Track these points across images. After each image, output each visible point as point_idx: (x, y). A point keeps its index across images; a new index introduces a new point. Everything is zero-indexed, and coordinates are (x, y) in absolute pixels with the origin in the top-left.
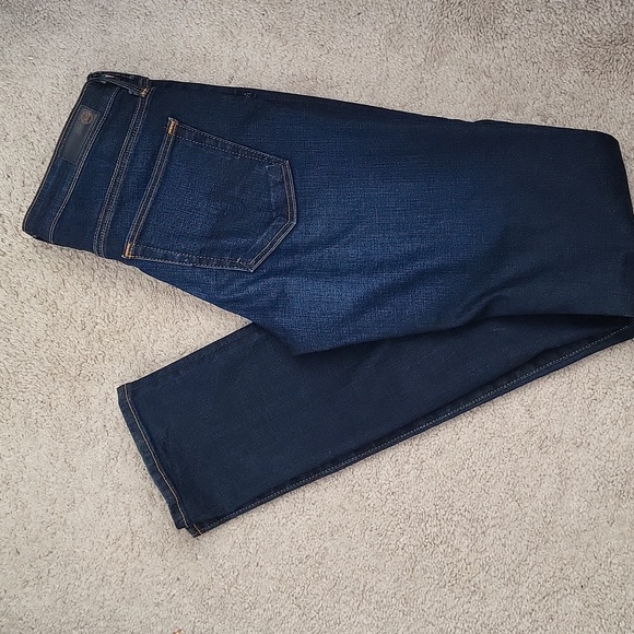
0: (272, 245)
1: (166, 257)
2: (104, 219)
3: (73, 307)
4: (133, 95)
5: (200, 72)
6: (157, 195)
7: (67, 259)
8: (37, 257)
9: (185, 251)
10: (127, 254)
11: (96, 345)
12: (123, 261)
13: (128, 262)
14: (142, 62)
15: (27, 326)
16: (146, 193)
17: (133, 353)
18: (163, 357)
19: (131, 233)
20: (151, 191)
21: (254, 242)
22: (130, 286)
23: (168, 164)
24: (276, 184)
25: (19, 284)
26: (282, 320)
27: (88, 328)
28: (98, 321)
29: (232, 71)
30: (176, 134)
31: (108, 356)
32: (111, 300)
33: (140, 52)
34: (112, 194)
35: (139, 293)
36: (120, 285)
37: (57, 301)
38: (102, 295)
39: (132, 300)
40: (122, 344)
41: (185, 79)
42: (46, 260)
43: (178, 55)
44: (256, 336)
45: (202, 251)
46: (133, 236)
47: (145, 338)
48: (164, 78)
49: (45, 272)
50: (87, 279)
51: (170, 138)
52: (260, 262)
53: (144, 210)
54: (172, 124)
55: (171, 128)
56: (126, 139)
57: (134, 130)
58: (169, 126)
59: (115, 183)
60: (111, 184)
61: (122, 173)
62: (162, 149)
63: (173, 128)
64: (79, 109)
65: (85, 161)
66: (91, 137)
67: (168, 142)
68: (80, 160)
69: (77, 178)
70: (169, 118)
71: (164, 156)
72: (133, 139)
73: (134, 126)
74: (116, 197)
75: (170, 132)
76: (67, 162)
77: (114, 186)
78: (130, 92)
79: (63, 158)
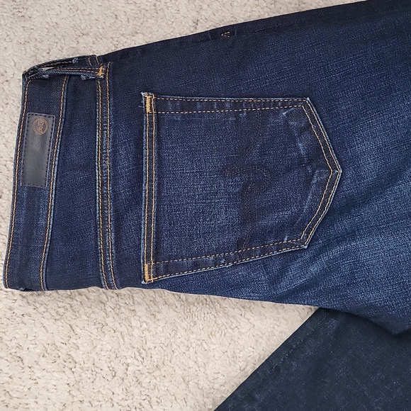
0: (323, 208)
1: (196, 265)
2: (105, 245)
3: (93, 355)
4: (88, 80)
5: (155, 28)
6: (159, 192)
7: (68, 300)
8: (30, 310)
9: (218, 251)
10: (148, 277)
11: (136, 391)
12: (144, 287)
13: (151, 286)
14: (81, 40)
15: (45, 393)
16: (145, 195)
17: (183, 386)
18: (221, 380)
19: (144, 250)
20: (150, 190)
21: (301, 211)
22: (154, 308)
23: (159, 149)
24: (301, 131)
25: (19, 346)
26: (368, 297)
27: (120, 374)
28: (129, 361)
29: (194, 14)
30: (157, 110)
31: (154, 400)
32: (136, 332)
33: (74, 27)
34: (103, 210)
35: (167, 313)
36: (141, 311)
37: (71, 353)
38: (123, 329)
39: (161, 323)
40: (167, 380)
41: (140, 41)
42: (42, 309)
43: (122, 16)
44: (333, 323)
45: (239, 244)
46: (148, 254)
47: (191, 364)
48: (113, 49)
49: (46, 323)
50: (100, 316)
51: (151, 117)
52: (312, 233)
53: (149, 217)
54: (148, 100)
55: (148, 105)
56: (97, 137)
57: (104, 122)
58: (145, 103)
59: (103, 194)
60: (98, 198)
61: (107, 179)
62: (146, 134)
63: (151, 105)
64: (27, 119)
65: (56, 181)
66: (53, 148)
67: (151, 123)
68: (50, 181)
69: (53, 204)
70: (142, 94)
71: (151, 142)
72: (107, 133)
73: (102, 117)
74: (110, 213)
75: (148, 110)
76: (34, 189)
77: (103, 199)
78: (84, 78)
79: (27, 185)
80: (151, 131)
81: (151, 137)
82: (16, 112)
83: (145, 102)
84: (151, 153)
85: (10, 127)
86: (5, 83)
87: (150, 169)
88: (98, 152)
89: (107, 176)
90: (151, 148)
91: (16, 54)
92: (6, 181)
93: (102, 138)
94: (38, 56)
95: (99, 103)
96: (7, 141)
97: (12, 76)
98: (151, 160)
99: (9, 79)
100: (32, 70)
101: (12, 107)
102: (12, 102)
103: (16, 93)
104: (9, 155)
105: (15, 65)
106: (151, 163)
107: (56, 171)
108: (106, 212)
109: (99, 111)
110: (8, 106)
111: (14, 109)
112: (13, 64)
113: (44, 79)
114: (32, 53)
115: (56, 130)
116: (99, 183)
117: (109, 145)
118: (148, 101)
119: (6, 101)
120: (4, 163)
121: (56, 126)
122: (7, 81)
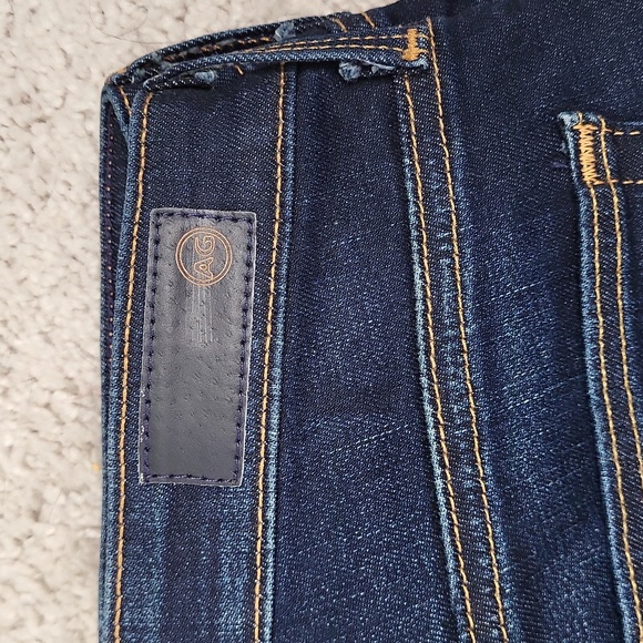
16: (612, 483)
55: (587, 158)
56: (418, 282)
57: (438, 226)
58: (578, 152)
59: (461, 495)
60: (444, 511)
61: (468, 437)
62: (591, 259)
63: (598, 155)
64: (151, 232)
65: (278, 456)
66: (260, 334)
67: (606, 221)
68: (252, 457)
69: (271, 546)
70: (566, 118)
71: (609, 287)
72: (451, 267)
73: (430, 208)
74: (497, 565)
75: (589, 174)
76: (192, 492)
77: (464, 514)
78: (350, 71)
79: (162, 480)
80: (608, 249)
81: (609, 269)
82: (76, 222)
83: (577, 146)
84: (612, 329)
85: (61, 272)
86: (36, 127)
87: (616, 388)
88: (426, 338)
89: (467, 425)
90: (610, 310)
91: (69, 27)
92: (53, 459)
93: (436, 286)
94: (144, 30)
95: (413, 161)
96: (51, 324)
97: (58, 103)
98: (612, 352)
99: (48, 111)
100: (141, 66)
101: (65, 206)
102: (63, 189)
103: (76, 158)
104: (61, 370)
105: (68, 65)
106: (614, 365)
107: (275, 421)
108: (483, 562)
109: (415, 189)
110: (50, 203)
111: (71, 213)
112: (59, 61)
113: (202, 86)
114: (124, 21)
115: (263, 268)
116: (440, 452)
117: (465, 308)
118: (586, 142)
119: (41, 189)
120: (44, 398)
121: (264, 251)
122: (41, 120)
